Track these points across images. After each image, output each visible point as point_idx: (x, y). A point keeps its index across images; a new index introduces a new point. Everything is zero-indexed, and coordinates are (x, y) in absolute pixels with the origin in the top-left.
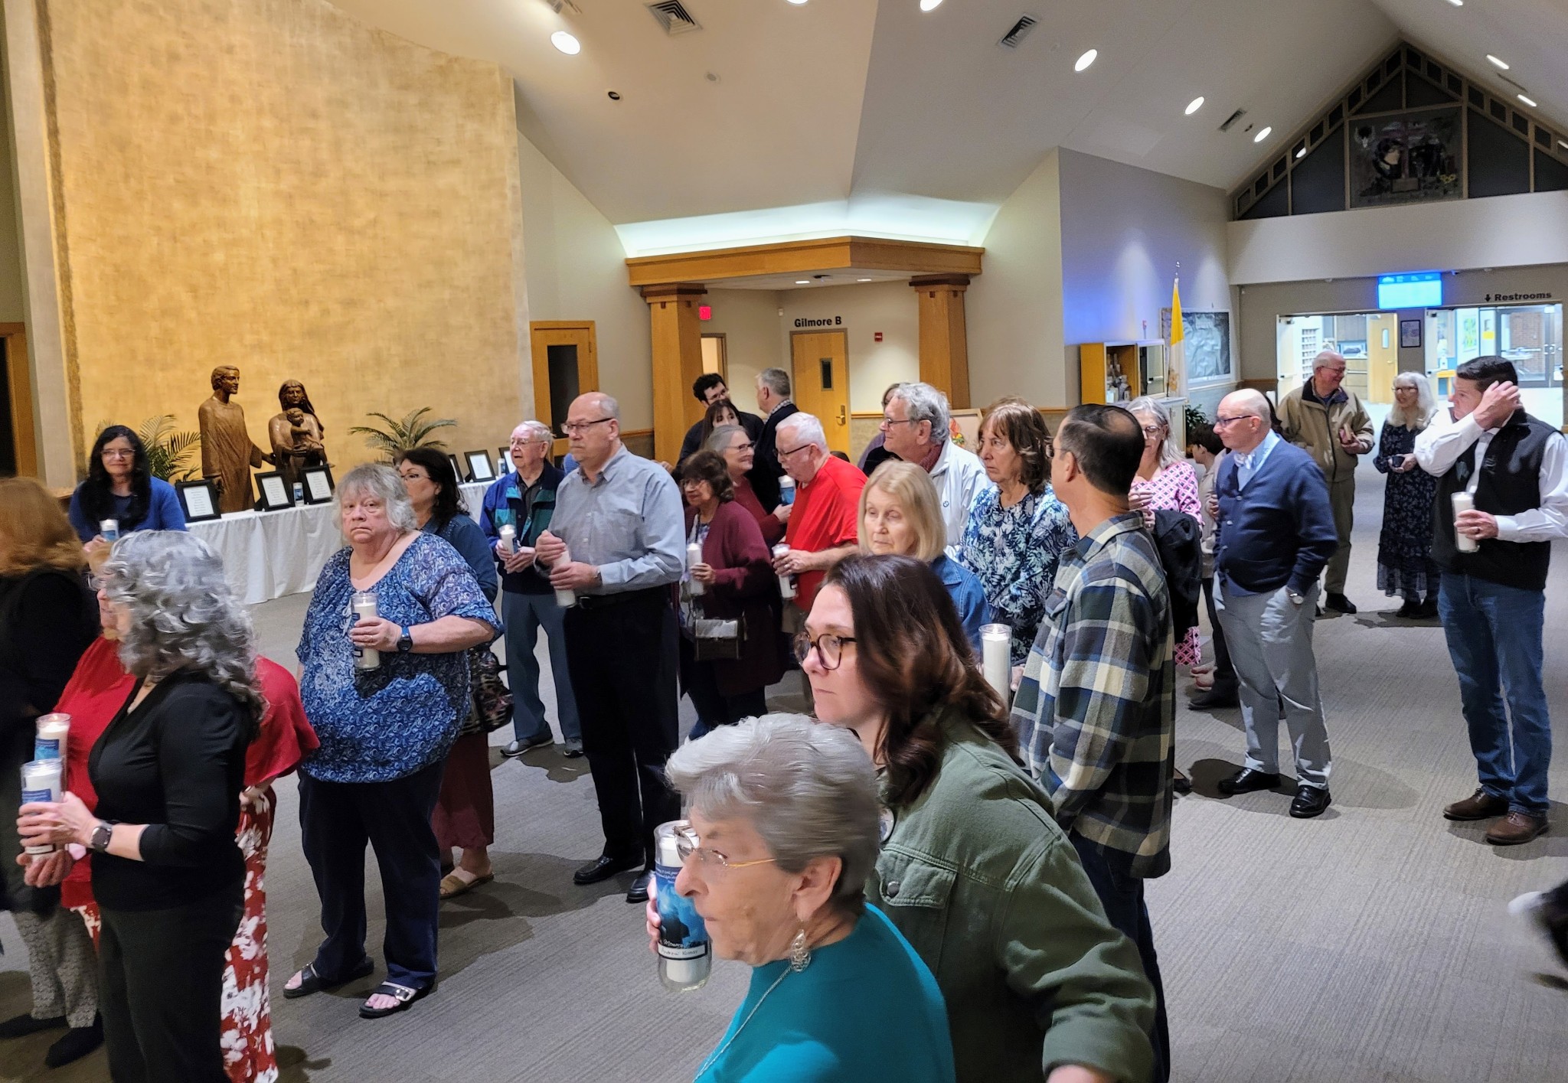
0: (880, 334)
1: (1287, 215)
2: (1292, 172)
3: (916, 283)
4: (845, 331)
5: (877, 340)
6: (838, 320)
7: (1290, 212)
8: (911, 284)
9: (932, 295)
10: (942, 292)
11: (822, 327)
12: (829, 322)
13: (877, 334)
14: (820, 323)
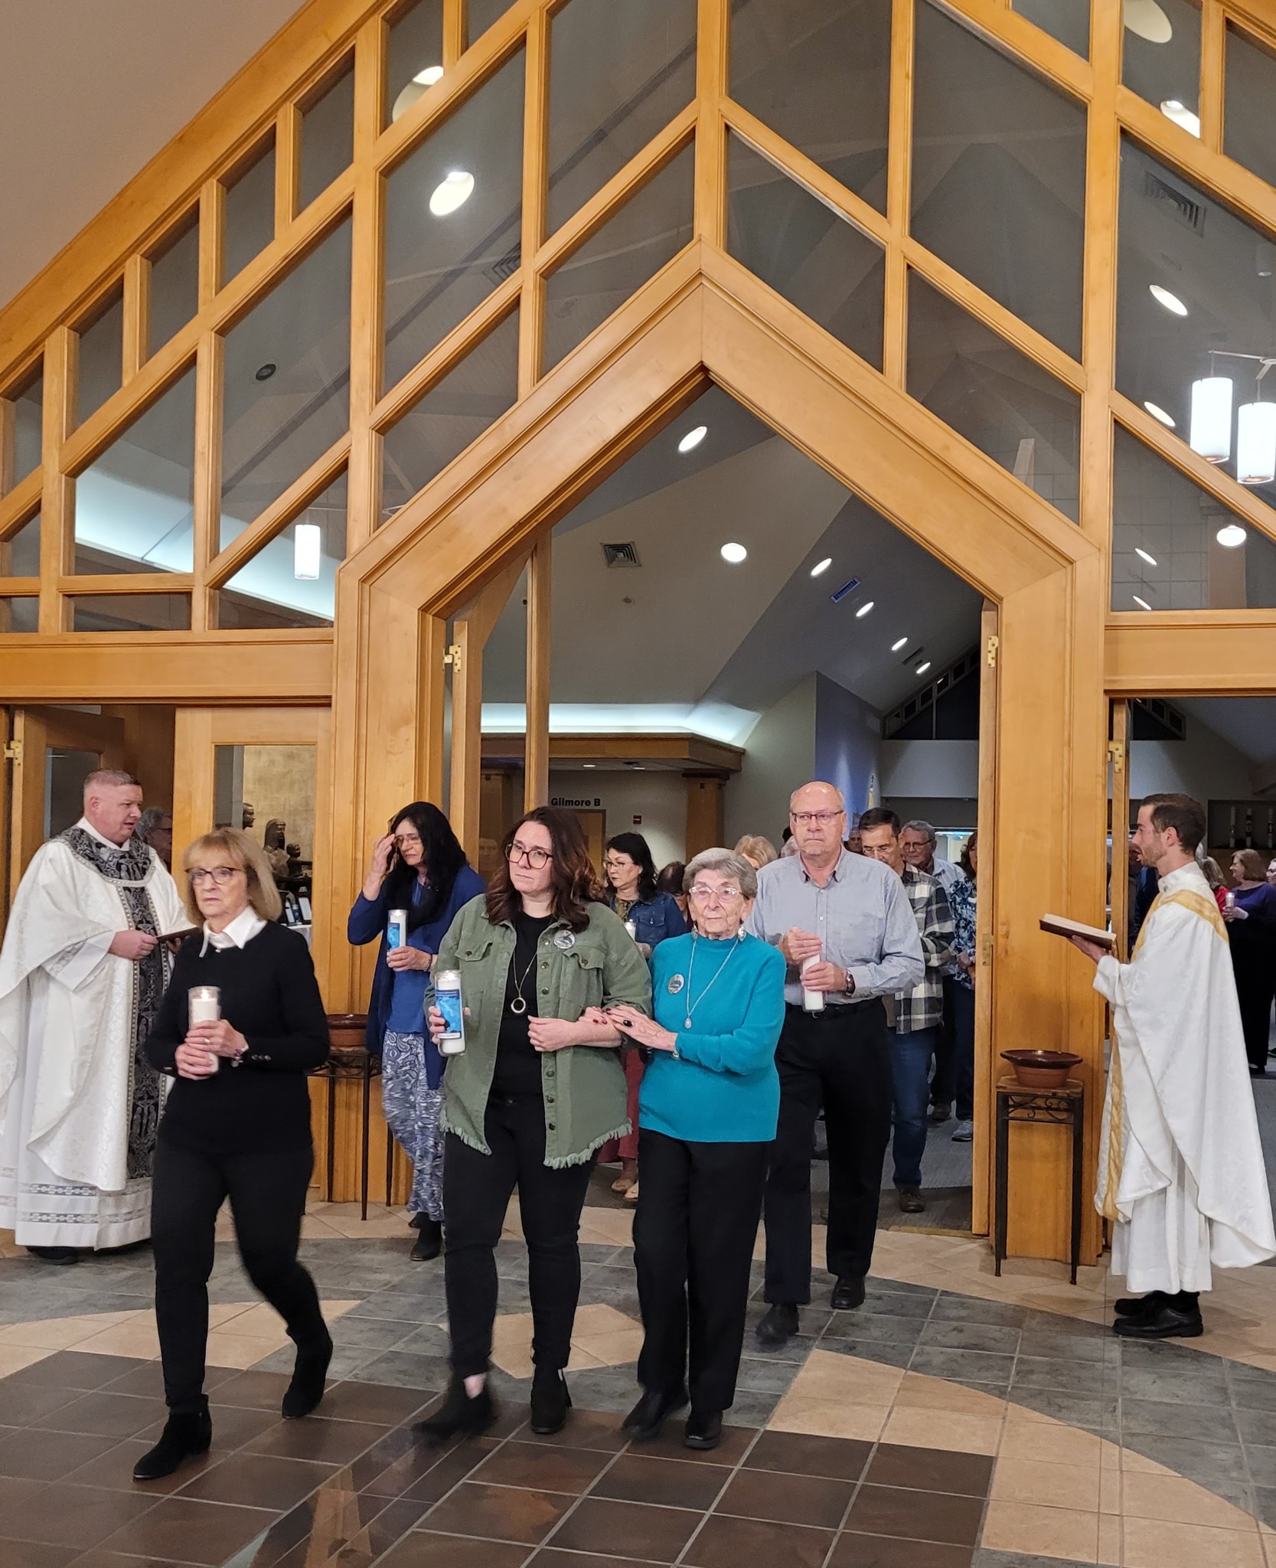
0: (640, 817)
1: (931, 739)
2: (937, 701)
3: (689, 775)
4: (604, 812)
5: (635, 822)
6: (597, 802)
7: (934, 736)
8: (684, 775)
9: (702, 786)
10: (711, 785)
11: (579, 807)
12: (588, 803)
13: (635, 817)
14: (577, 803)
